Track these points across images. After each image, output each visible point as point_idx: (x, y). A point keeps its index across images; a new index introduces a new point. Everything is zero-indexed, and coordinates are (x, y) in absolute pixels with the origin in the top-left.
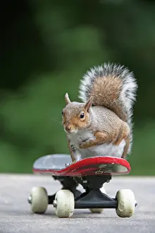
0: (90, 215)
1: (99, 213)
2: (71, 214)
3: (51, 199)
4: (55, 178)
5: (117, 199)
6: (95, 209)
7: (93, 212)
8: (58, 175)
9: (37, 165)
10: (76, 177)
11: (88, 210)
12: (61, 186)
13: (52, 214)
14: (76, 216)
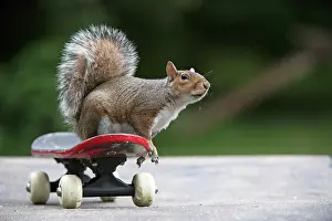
0: (101, 205)
1: (112, 201)
2: (79, 204)
3: (54, 186)
4: (58, 161)
5: (133, 185)
6: (108, 197)
7: (104, 201)
8: (62, 157)
9: (35, 146)
10: (84, 160)
11: (98, 199)
12: (66, 171)
13: (55, 205)
14: (84, 205)
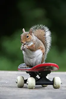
0: (42, 88)
2: (34, 88)
3: (26, 81)
5: (53, 81)
10: (36, 72)
12: (30, 76)
13: (26, 88)
